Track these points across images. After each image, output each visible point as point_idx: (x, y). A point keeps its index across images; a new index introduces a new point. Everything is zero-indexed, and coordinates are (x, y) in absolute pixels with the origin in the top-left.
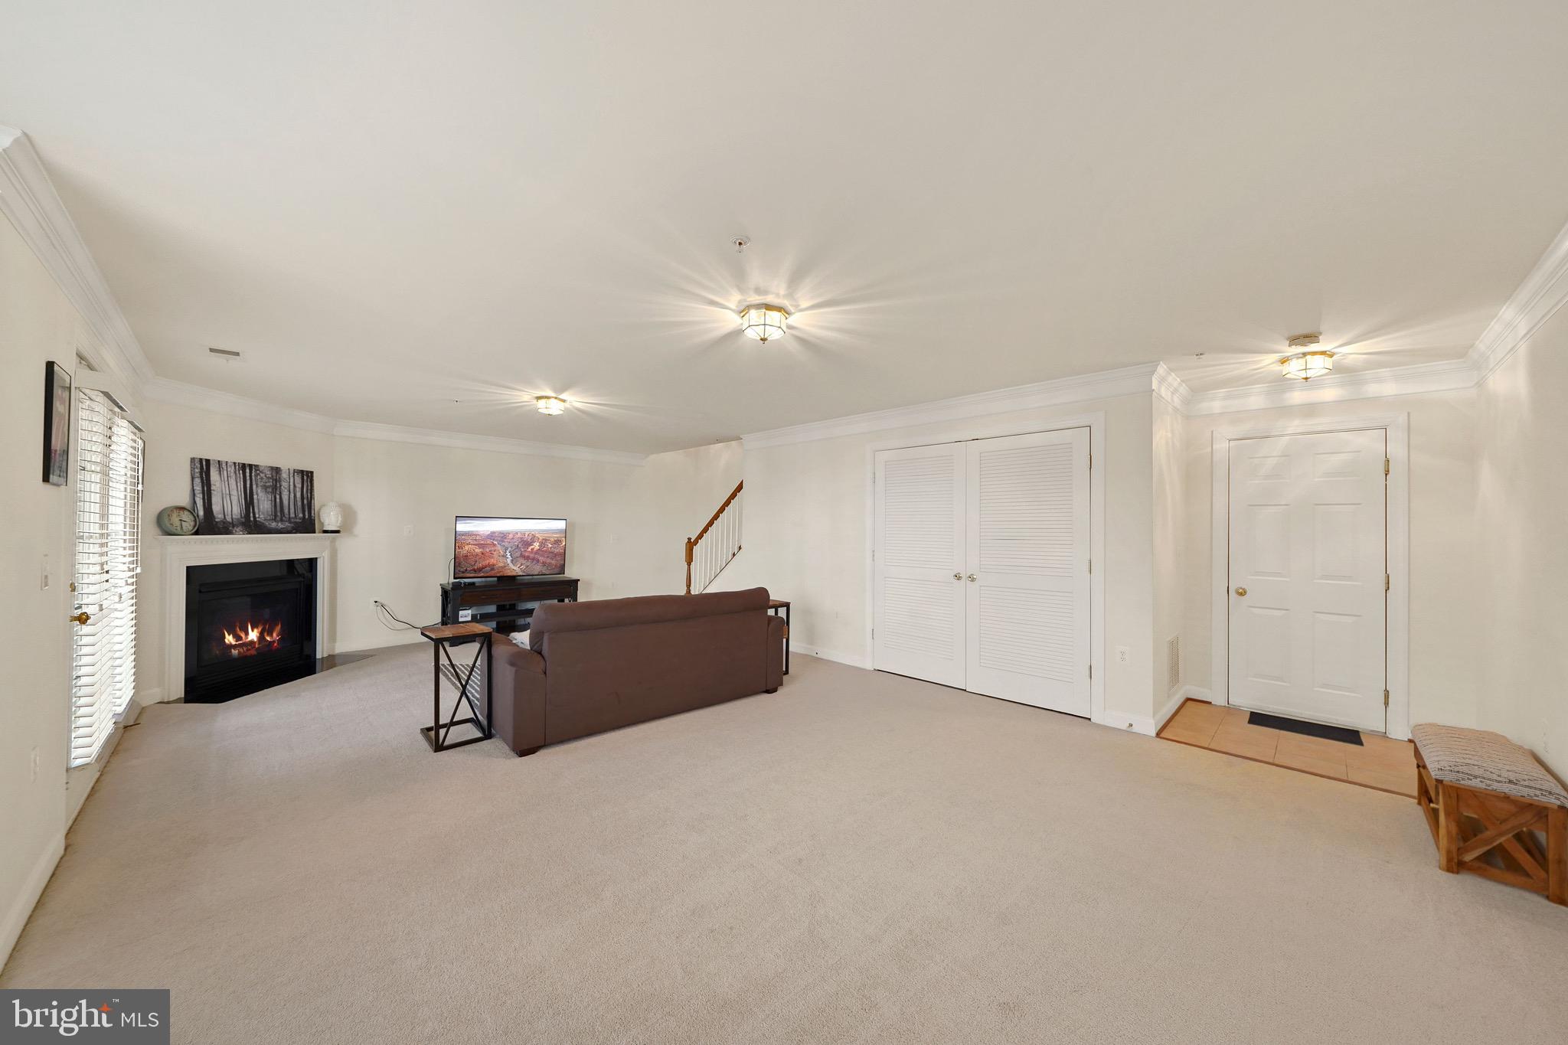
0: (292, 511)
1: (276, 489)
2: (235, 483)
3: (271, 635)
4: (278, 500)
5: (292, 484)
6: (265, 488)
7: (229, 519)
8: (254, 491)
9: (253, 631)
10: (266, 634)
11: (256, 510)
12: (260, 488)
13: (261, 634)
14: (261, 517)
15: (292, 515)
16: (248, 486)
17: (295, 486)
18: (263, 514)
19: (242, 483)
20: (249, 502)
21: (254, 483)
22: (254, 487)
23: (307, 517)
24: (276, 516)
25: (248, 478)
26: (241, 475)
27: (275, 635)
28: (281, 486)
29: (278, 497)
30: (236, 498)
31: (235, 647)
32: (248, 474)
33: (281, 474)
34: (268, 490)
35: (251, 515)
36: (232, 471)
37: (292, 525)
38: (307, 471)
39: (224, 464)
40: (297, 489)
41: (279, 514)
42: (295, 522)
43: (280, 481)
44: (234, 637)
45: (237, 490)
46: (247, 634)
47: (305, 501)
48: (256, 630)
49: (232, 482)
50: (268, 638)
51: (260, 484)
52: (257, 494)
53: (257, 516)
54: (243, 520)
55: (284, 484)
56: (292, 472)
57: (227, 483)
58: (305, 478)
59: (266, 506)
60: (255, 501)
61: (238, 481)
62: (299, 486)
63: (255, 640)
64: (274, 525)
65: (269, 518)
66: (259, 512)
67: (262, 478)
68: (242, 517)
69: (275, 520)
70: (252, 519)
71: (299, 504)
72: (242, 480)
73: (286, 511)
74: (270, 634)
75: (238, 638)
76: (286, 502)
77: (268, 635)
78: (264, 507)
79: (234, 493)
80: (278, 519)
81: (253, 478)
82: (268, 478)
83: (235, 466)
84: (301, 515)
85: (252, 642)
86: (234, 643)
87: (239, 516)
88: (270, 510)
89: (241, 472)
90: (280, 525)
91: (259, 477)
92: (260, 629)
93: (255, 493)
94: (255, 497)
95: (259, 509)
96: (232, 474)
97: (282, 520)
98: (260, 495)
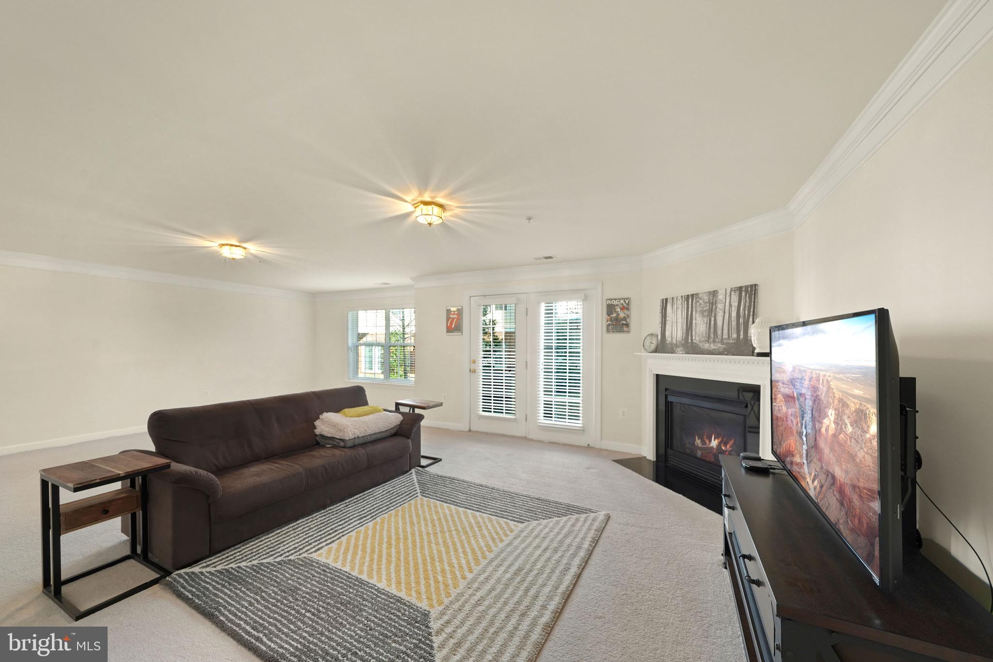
0: (725, 331)
1: (712, 312)
2: (681, 312)
3: (726, 446)
4: (712, 322)
5: (727, 304)
6: (703, 312)
7: (674, 342)
8: (694, 317)
9: (714, 440)
10: (722, 444)
11: (694, 333)
12: (698, 313)
13: (720, 443)
14: (696, 339)
15: (725, 336)
16: (690, 313)
17: (730, 305)
18: (699, 336)
19: (686, 311)
20: (689, 327)
21: (694, 308)
22: (694, 313)
23: (742, 337)
24: (709, 337)
25: (690, 306)
26: (686, 305)
27: (728, 446)
28: (716, 308)
29: (713, 319)
30: (681, 325)
31: (700, 449)
32: (690, 303)
33: (717, 297)
34: (705, 314)
35: (690, 337)
36: (680, 303)
37: (724, 346)
38: (747, 287)
39: (675, 299)
40: (733, 308)
41: (712, 335)
42: (728, 343)
43: (716, 303)
44: (701, 442)
45: (682, 319)
46: (710, 441)
47: (741, 320)
48: (716, 440)
49: (679, 312)
50: (723, 448)
51: (699, 310)
52: (696, 319)
53: (694, 338)
54: (683, 342)
55: (720, 306)
56: (728, 291)
57: (676, 313)
58: (743, 294)
59: (701, 329)
60: (694, 325)
61: (683, 310)
62: (735, 304)
63: (715, 447)
64: (706, 346)
65: (703, 339)
66: (695, 334)
67: (700, 304)
68: (683, 340)
69: (708, 341)
70: (690, 341)
71: (734, 323)
72: (686, 309)
73: (719, 332)
74: (726, 444)
75: (704, 443)
76: (720, 323)
77: (724, 445)
78: (699, 330)
79: (680, 321)
80: (711, 340)
81: (694, 305)
82: (706, 303)
83: (682, 299)
84: (735, 336)
85: (712, 448)
86: (700, 445)
87: (681, 339)
88: (704, 332)
89: (686, 302)
90: (713, 347)
91: (698, 304)
92: (719, 441)
93: (694, 319)
94: (694, 321)
95: (695, 332)
96: (680, 306)
97: (714, 341)
98: (698, 319)
